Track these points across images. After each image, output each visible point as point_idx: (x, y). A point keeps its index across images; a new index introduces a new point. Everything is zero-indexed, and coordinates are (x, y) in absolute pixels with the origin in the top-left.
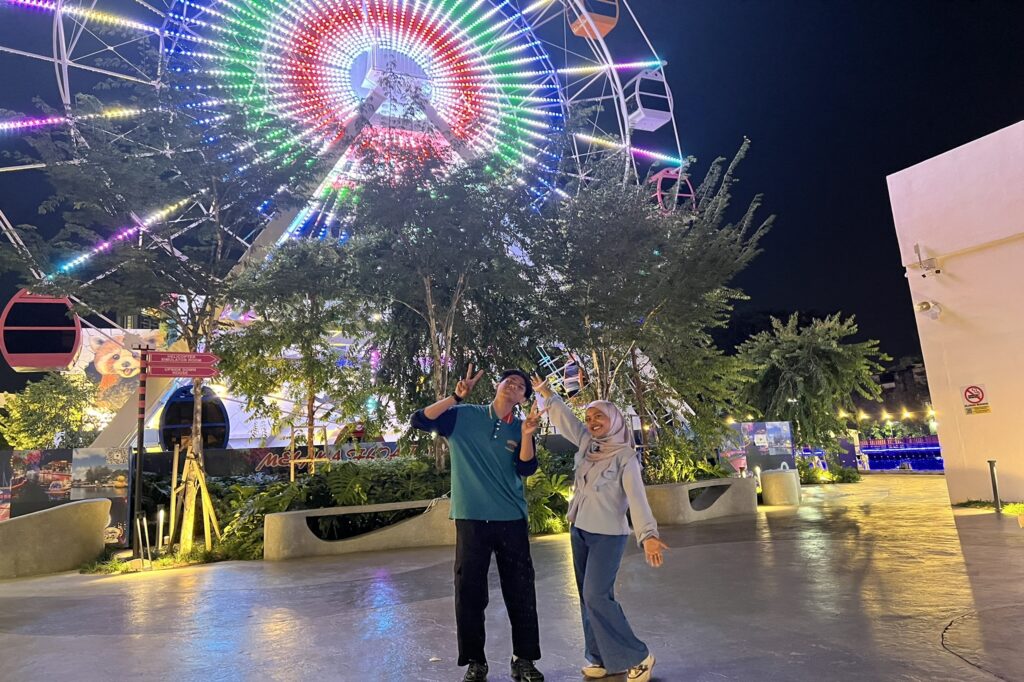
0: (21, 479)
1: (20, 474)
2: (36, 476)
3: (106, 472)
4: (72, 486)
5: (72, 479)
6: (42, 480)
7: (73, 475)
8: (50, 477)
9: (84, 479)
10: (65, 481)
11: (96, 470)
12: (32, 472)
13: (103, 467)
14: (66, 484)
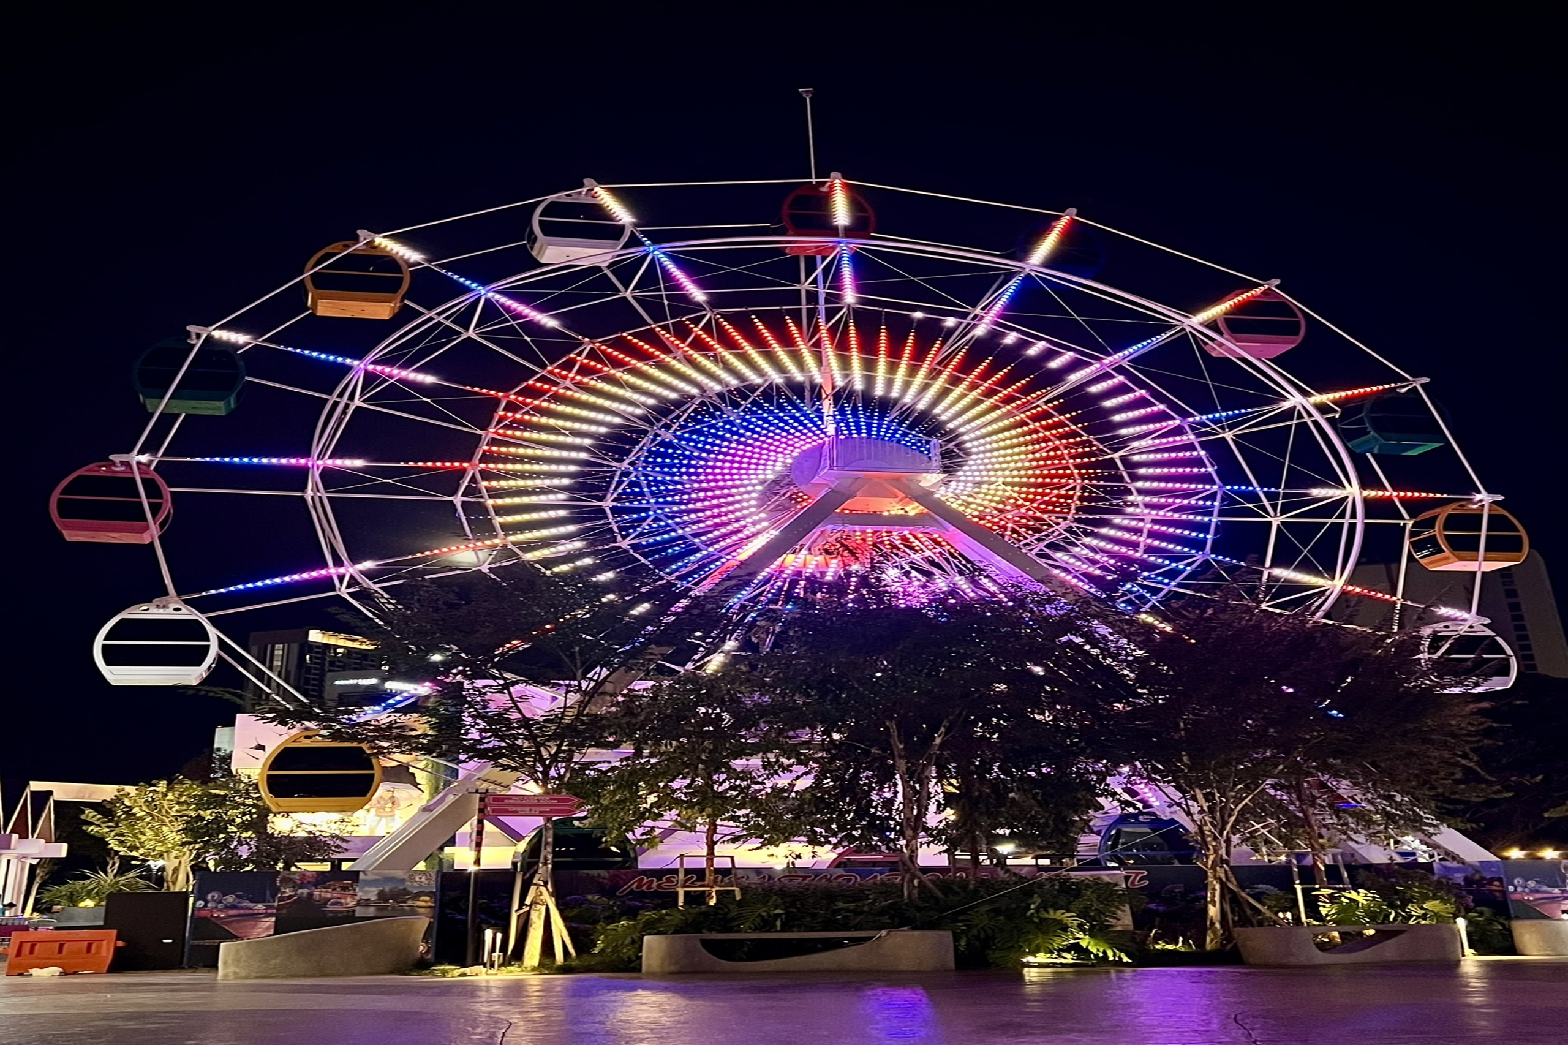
0: (290, 897)
1: (288, 892)
2: (310, 895)
3: (405, 892)
4: (358, 904)
5: (357, 898)
6: (318, 898)
7: (360, 894)
8: (329, 895)
9: (373, 898)
10: (349, 900)
11: (391, 891)
12: (306, 891)
13: (401, 887)
14: (350, 902)
